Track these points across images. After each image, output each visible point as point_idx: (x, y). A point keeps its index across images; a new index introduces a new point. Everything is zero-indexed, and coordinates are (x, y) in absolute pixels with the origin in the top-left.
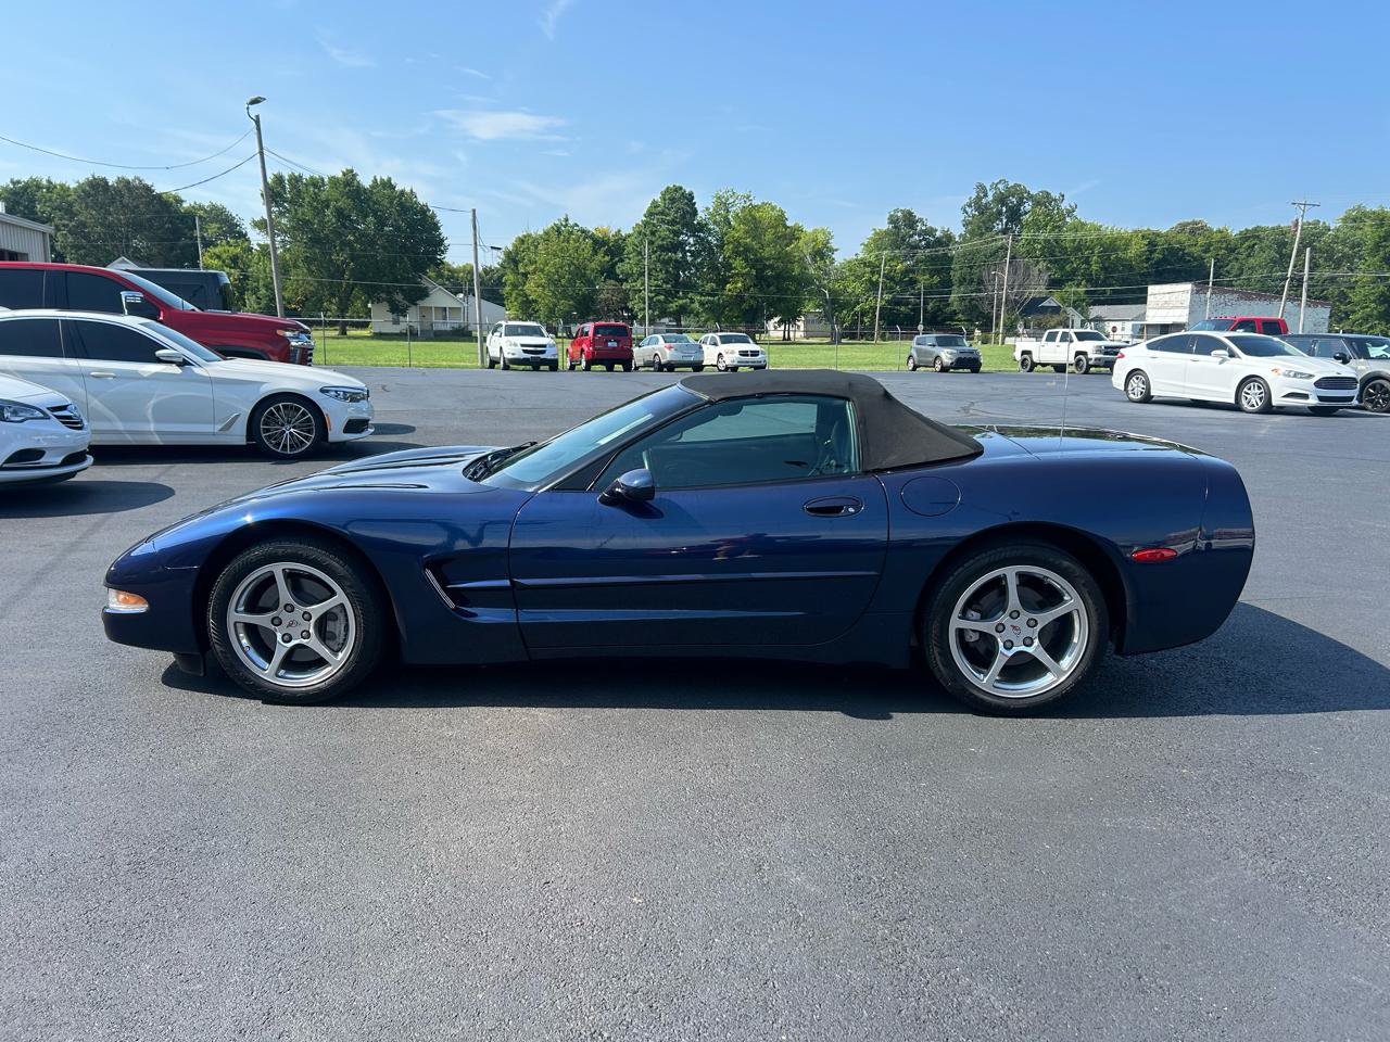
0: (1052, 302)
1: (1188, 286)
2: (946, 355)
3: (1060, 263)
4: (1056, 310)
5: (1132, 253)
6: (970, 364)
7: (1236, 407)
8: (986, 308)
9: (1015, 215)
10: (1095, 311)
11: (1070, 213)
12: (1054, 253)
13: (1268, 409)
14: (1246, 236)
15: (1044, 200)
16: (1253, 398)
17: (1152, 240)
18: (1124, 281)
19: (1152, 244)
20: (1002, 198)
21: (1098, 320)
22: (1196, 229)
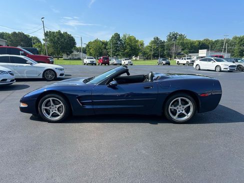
0: (182, 53)
1: (206, 50)
2: (164, 62)
3: (183, 46)
4: (183, 54)
5: (196, 44)
6: (168, 64)
7: (215, 71)
8: (171, 54)
9: (176, 38)
10: (190, 54)
11: (185, 37)
12: (183, 44)
14: (216, 41)
15: (181, 35)
16: (218, 69)
17: (199, 42)
18: (194, 49)
19: (200, 43)
20: (174, 35)
21: (190, 56)
22: (207, 40)
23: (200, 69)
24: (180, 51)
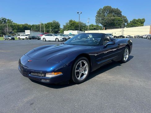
0: (13, 32)
2: (10, 38)
3: (13, 28)
4: (14, 33)
5: (21, 26)
8: (4, 33)
9: (5, 22)
10: (18, 33)
11: (12, 22)
12: (12, 26)
13: (59, 41)
15: (8, 20)
16: (57, 40)
17: (23, 25)
18: (21, 30)
19: (23, 26)
20: (3, 19)
21: (19, 34)
22: (27, 24)
23: (46, 41)
24: (11, 31)
